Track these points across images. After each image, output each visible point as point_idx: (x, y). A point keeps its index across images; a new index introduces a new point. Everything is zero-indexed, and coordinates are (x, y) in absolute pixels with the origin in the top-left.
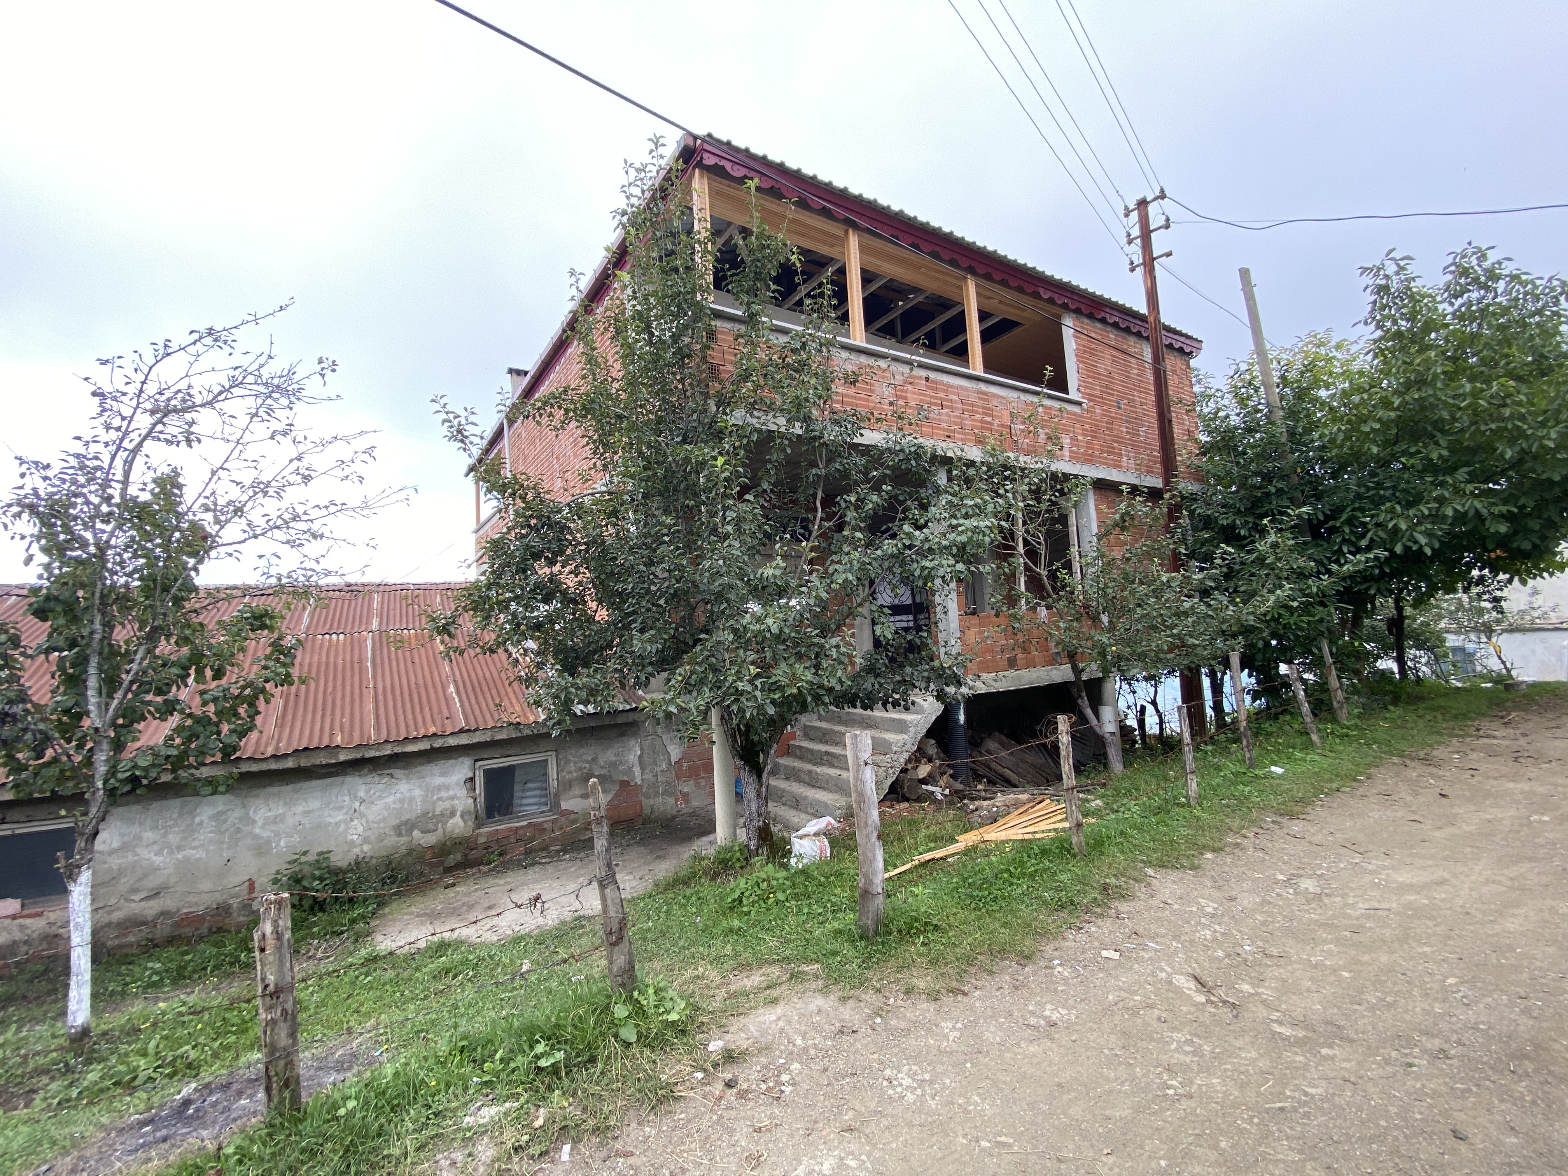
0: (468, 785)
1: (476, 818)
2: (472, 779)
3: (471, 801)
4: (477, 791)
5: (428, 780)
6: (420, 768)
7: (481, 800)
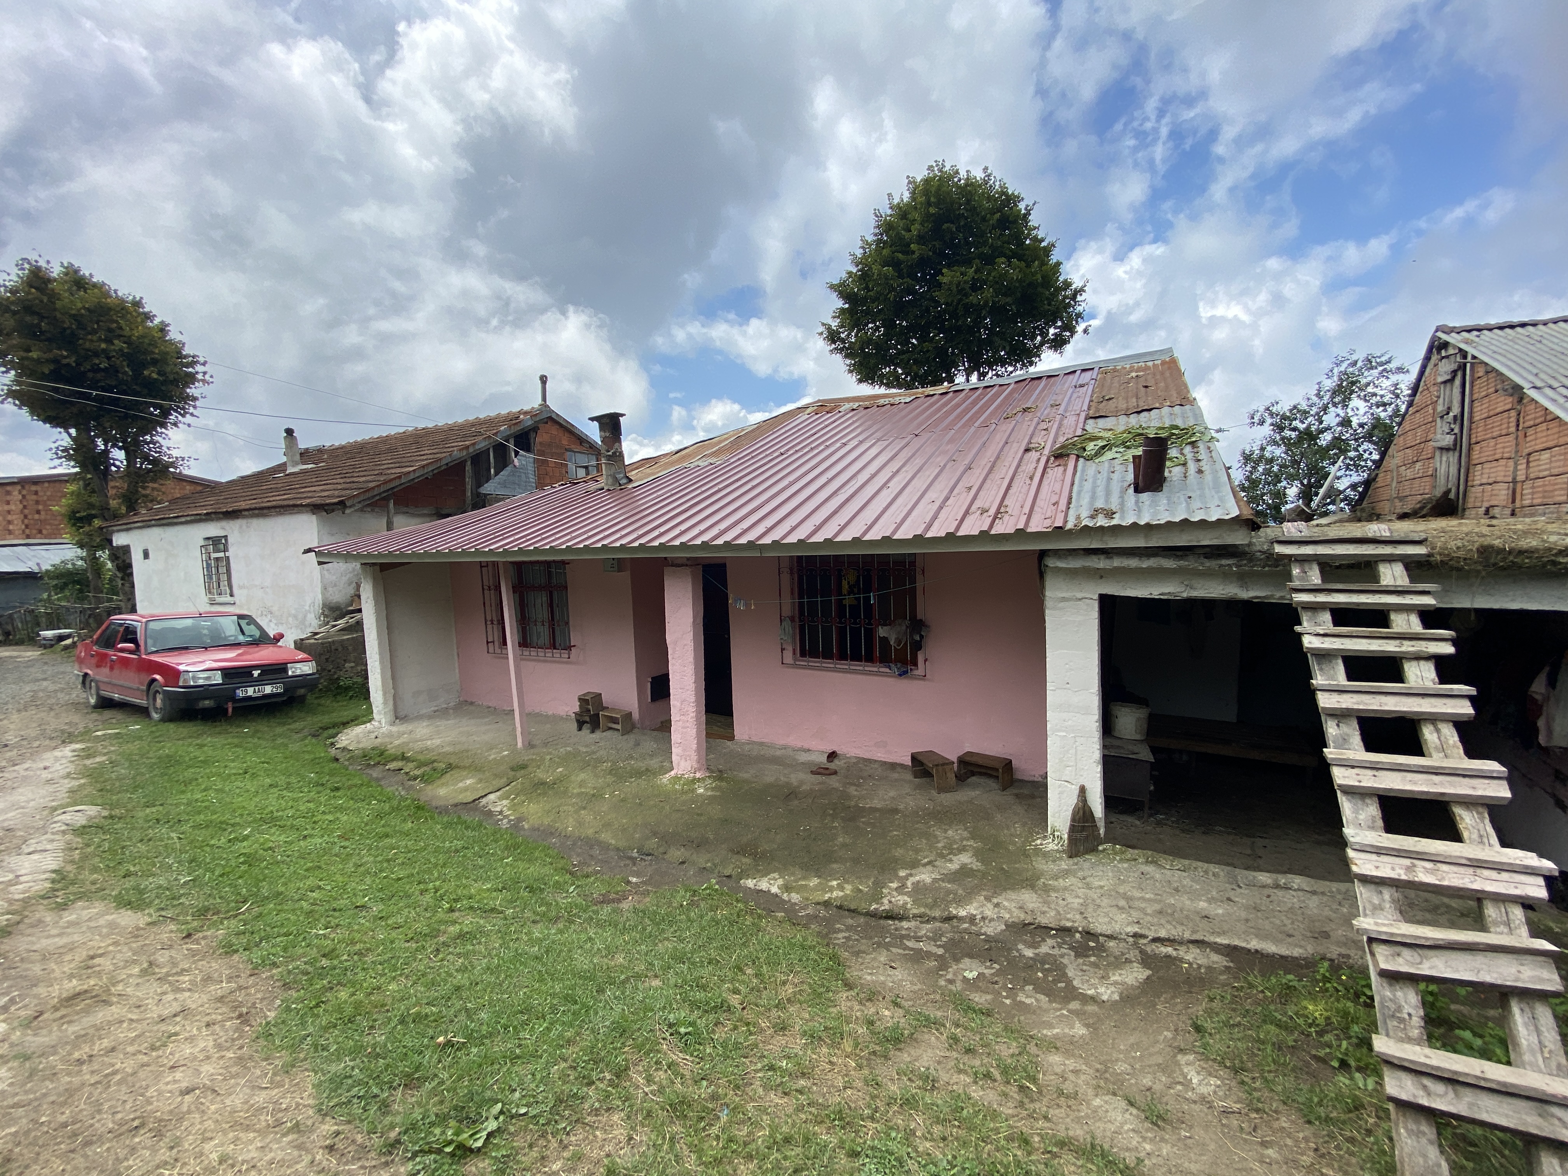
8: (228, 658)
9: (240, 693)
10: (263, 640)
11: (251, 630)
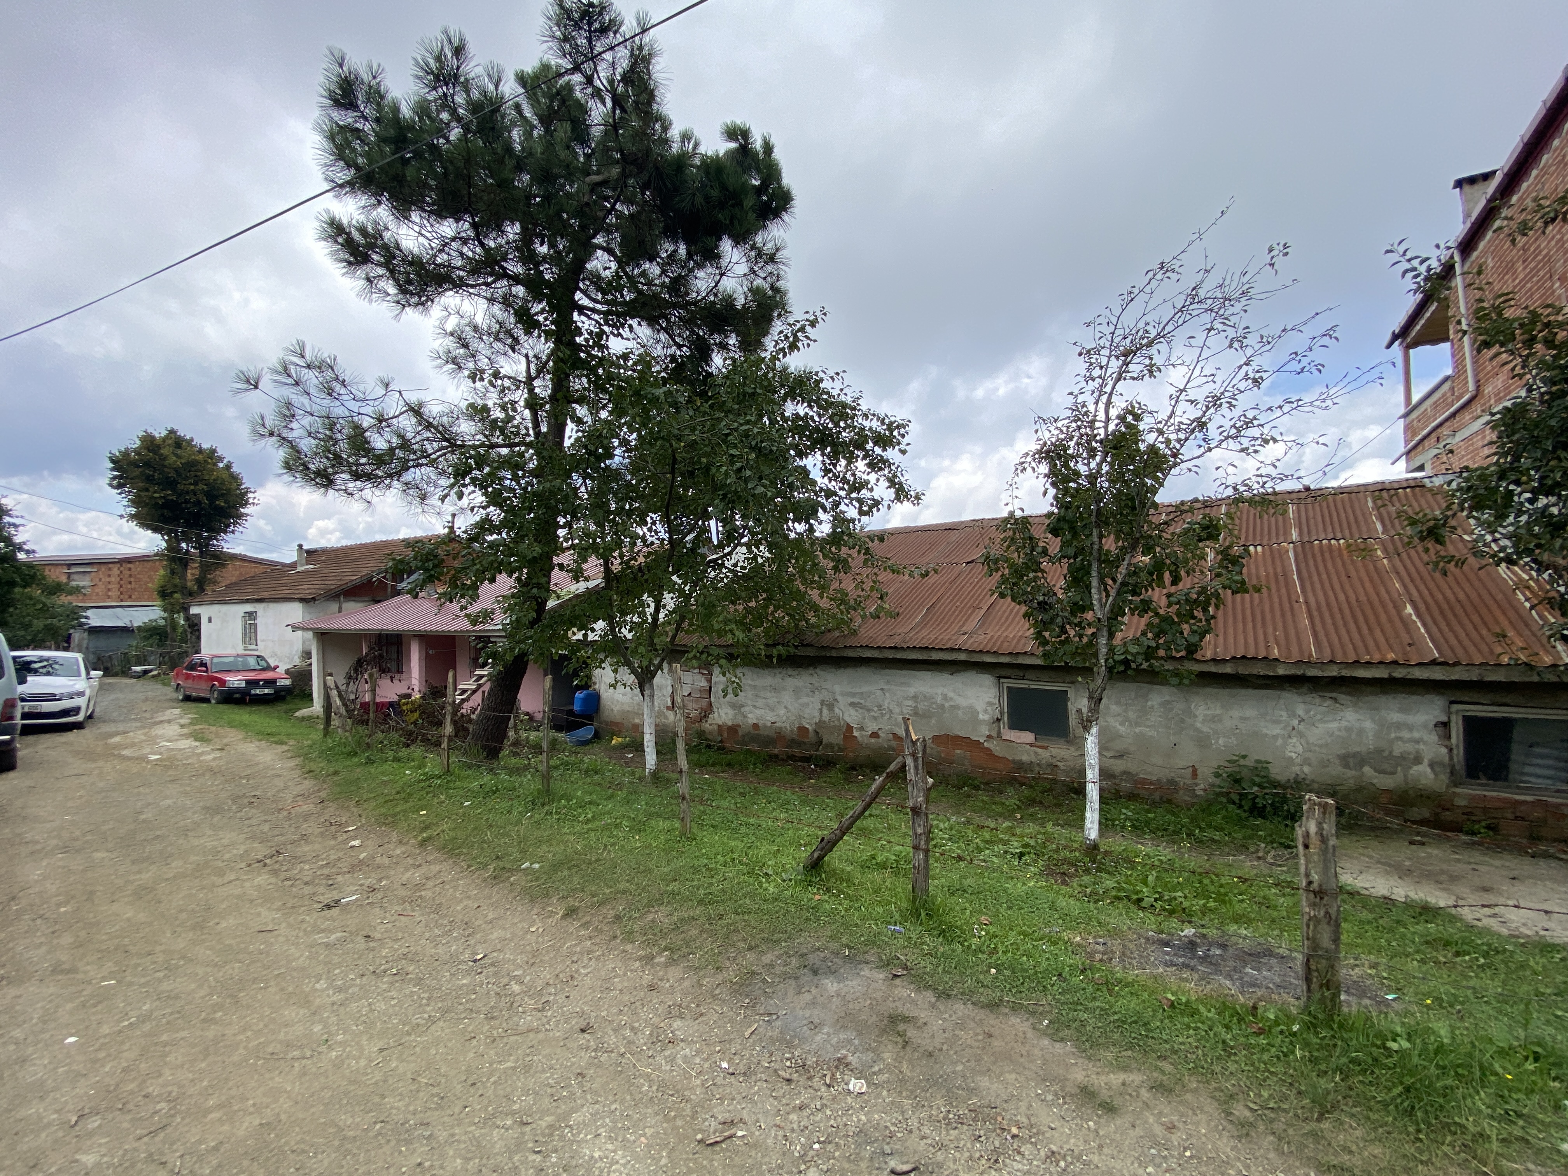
0: (1441, 730)
1: (1452, 773)
2: (1445, 725)
3: (1444, 750)
4: (1454, 740)
5: (1383, 713)
6: (1371, 698)
7: (1459, 753)
8: (251, 676)
9: (253, 692)
10: (268, 668)
11: (263, 663)
